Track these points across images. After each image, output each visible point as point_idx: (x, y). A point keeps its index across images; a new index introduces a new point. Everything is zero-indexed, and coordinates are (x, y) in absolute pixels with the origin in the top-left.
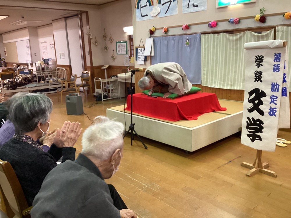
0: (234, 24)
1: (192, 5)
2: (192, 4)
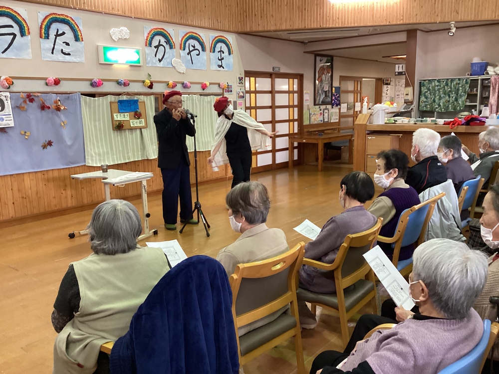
0: (123, 86)
1: (60, 52)
2: (61, 50)
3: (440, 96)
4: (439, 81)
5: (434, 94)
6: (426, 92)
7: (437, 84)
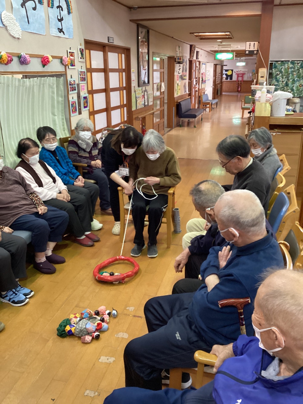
3: (294, 80)
4: (293, 62)
5: (288, 77)
6: (277, 75)
7: (291, 66)
